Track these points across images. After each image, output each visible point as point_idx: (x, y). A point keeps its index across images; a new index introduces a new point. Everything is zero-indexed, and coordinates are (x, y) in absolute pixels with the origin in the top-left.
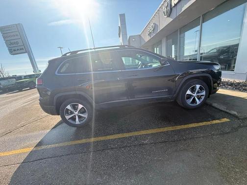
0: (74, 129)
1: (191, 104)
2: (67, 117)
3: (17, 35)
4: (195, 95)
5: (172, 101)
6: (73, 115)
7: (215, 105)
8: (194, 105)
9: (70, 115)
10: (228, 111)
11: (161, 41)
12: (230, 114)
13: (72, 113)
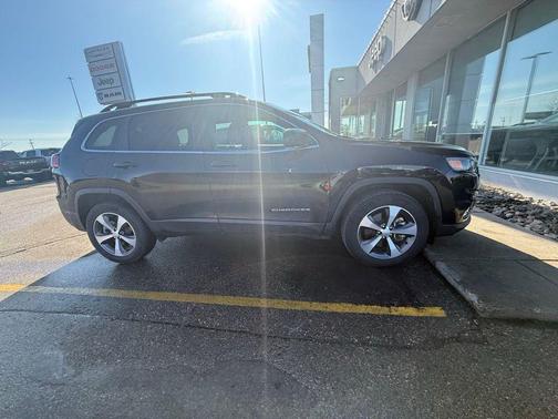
0: (114, 264)
1: (373, 254)
2: (100, 239)
3: (112, 66)
4: (386, 231)
5: (323, 237)
6: (111, 236)
7: (441, 267)
8: (384, 256)
9: (105, 235)
10: (460, 289)
11: (406, 83)
12: (462, 299)
13: (109, 232)
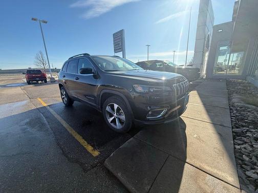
3: (120, 38)
4: (115, 115)
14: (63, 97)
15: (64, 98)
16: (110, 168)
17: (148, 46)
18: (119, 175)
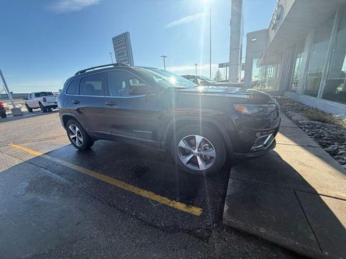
1: (188, 166)
3: (124, 45)
6: (74, 136)
8: (196, 168)
14: (72, 137)
15: (75, 138)
16: (241, 225)
17: (164, 57)
18: (263, 230)
